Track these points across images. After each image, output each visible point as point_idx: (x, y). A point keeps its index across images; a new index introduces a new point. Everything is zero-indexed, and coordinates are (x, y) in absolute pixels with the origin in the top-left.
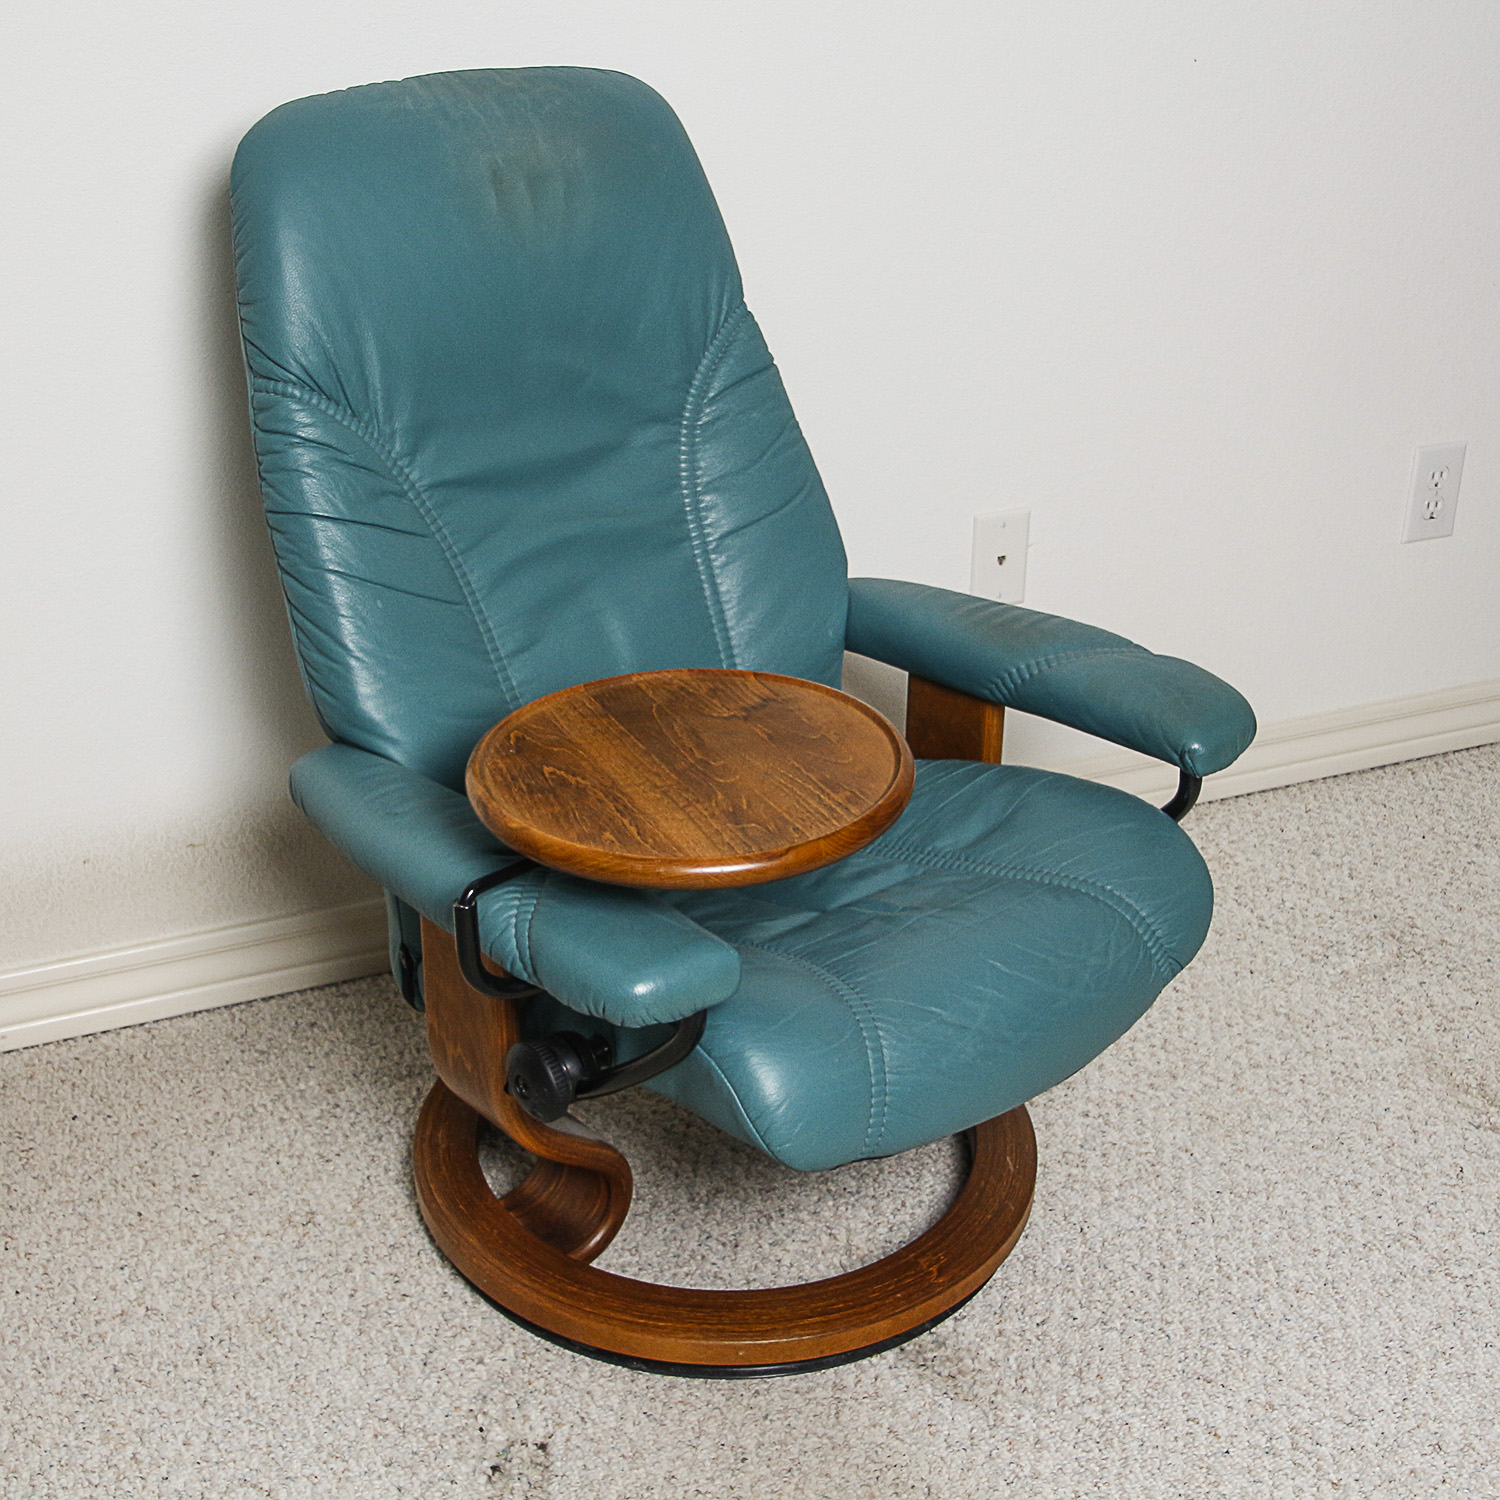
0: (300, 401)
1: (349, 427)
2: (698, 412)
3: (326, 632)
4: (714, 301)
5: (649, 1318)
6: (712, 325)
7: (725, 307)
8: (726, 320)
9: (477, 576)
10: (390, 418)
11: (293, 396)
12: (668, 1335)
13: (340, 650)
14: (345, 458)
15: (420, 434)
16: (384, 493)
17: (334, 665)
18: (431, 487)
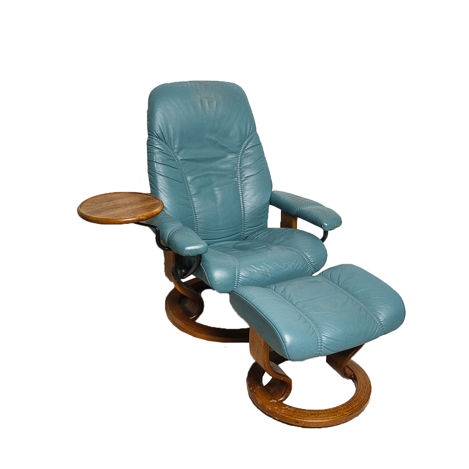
0: (155, 140)
1: (164, 146)
2: (243, 152)
3: (154, 185)
4: (248, 130)
5: (199, 330)
6: (247, 135)
7: (251, 131)
8: (251, 134)
9: (189, 178)
10: (174, 145)
11: (154, 139)
12: (202, 334)
13: (156, 188)
14: (163, 152)
15: (180, 149)
16: (170, 159)
17: (155, 191)
18: (181, 160)
